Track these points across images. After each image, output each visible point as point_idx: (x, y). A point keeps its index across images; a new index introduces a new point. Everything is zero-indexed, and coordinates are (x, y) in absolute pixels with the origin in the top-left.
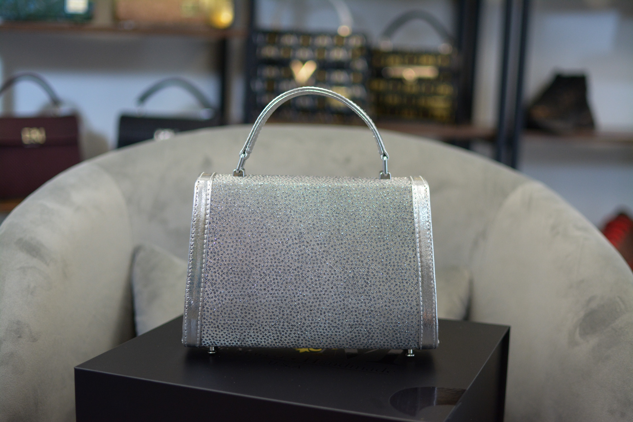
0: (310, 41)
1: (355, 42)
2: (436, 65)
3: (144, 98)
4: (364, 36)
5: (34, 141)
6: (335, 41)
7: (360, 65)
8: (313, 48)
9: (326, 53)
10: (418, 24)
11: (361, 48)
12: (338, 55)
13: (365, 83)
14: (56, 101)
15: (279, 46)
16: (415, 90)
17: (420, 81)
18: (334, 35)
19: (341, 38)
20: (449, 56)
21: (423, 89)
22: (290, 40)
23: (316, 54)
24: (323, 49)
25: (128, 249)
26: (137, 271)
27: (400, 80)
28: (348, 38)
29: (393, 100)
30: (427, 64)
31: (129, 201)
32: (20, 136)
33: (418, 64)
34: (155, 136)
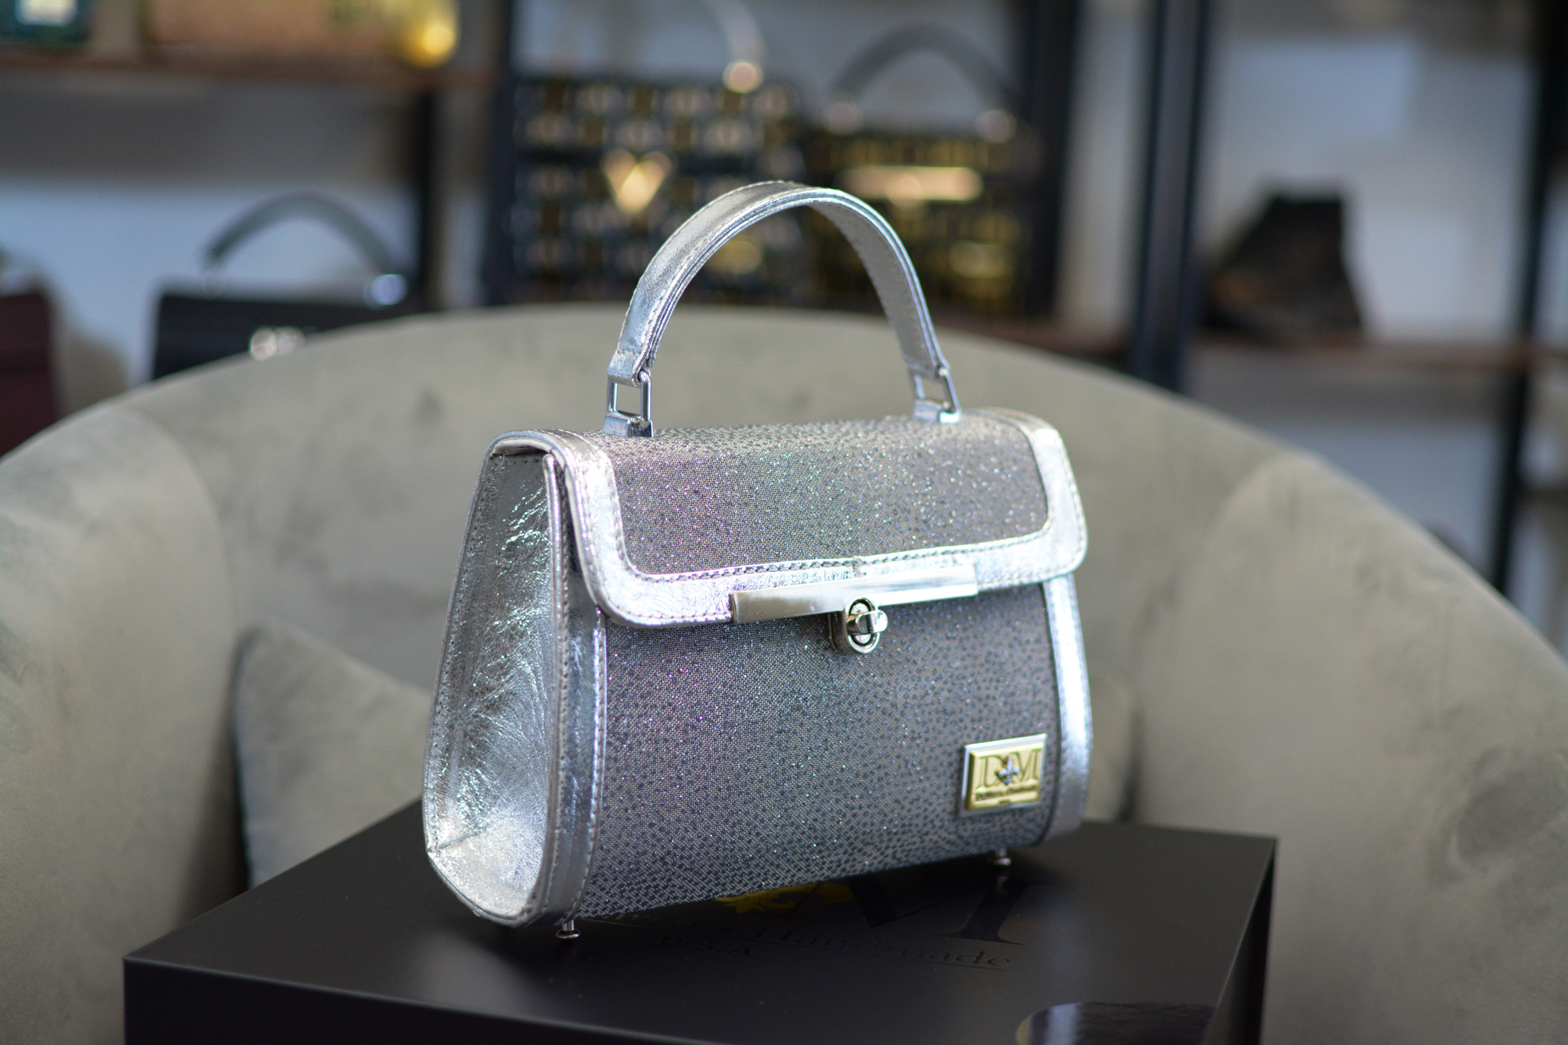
0: (655, 102)
1: (771, 106)
2: (974, 165)
3: (221, 248)
4: (793, 89)
6: (717, 103)
7: (784, 163)
8: (661, 118)
9: (694, 137)
10: (925, 63)
11: (787, 123)
12: (728, 137)
15: (573, 113)
16: (919, 230)
17: (935, 207)
18: (715, 86)
19: (733, 96)
20: (1008, 146)
21: (942, 227)
22: (600, 101)
23: (671, 137)
24: (684, 126)
25: (224, 637)
26: (249, 696)
28: (753, 94)
30: (951, 163)
31: (225, 508)
33: (929, 163)
34: (253, 348)
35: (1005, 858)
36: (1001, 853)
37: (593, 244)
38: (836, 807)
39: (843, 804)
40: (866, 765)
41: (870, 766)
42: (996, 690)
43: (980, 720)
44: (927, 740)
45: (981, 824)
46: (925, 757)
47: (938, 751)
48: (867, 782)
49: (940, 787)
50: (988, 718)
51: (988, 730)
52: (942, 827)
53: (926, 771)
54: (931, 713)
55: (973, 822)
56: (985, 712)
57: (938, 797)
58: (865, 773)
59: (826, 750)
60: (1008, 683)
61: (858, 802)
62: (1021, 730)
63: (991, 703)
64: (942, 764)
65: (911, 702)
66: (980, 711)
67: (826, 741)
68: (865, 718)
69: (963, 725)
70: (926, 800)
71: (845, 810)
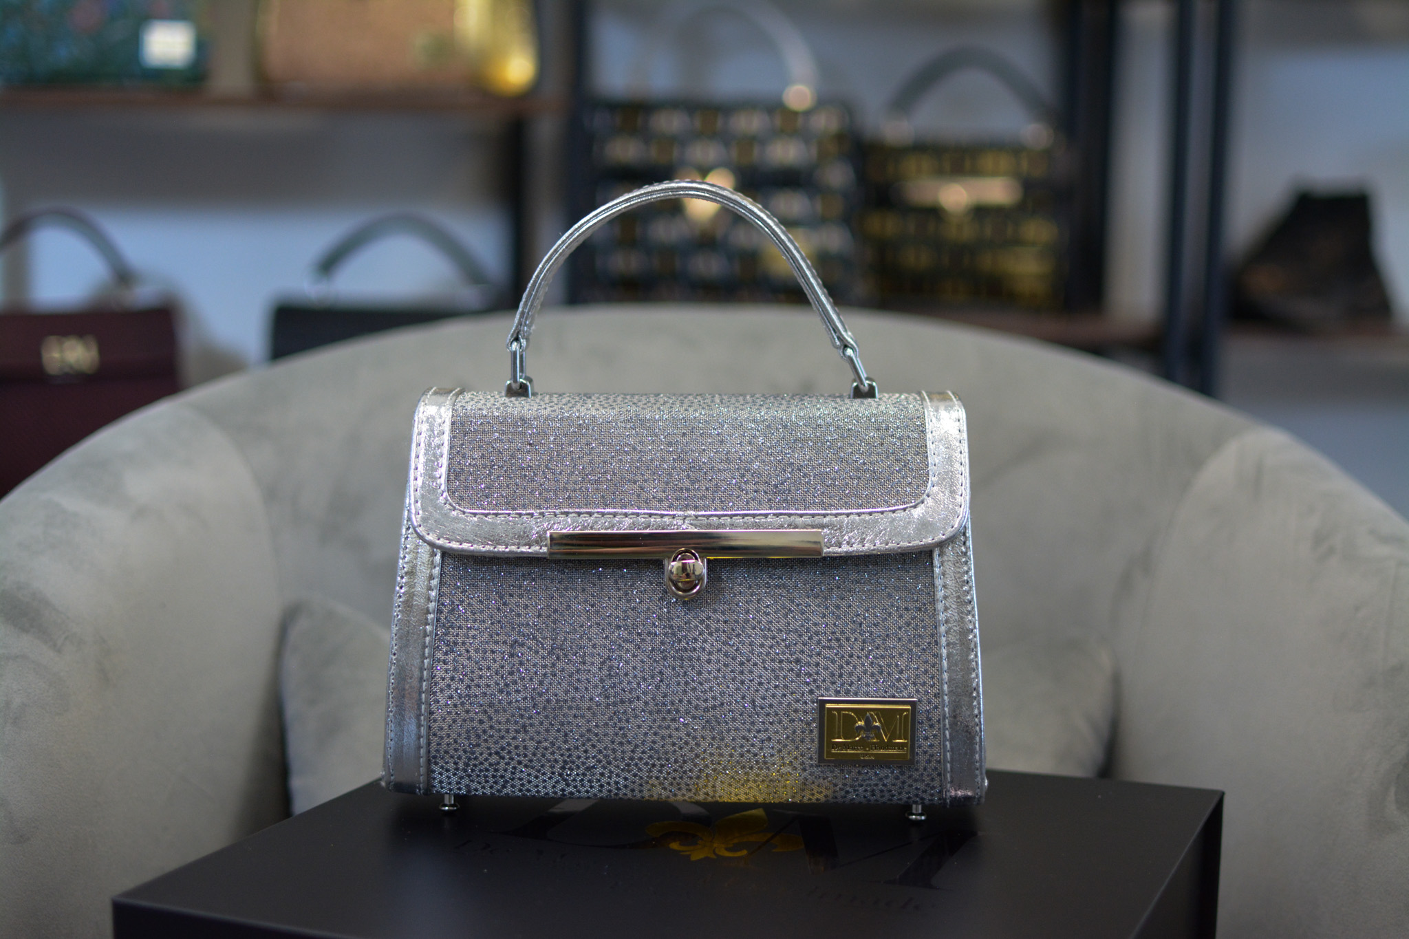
0: (720, 123)
1: (825, 123)
2: (1016, 174)
3: (329, 264)
4: (847, 108)
5: (71, 367)
6: (778, 122)
7: (838, 176)
8: (725, 138)
9: (756, 152)
10: (973, 81)
11: (840, 137)
12: (786, 153)
13: (851, 219)
14: (123, 276)
15: (646, 135)
16: (968, 233)
17: (980, 212)
18: (775, 107)
19: (790, 115)
20: (1047, 154)
21: (988, 231)
22: (670, 123)
23: (734, 154)
24: (750, 141)
25: (273, 612)
27: (935, 213)
28: (808, 113)
29: (916, 259)
30: (994, 174)
31: (270, 494)
32: (39, 356)
33: (976, 172)
35: (921, 815)
36: (917, 809)
37: (669, 252)
38: (675, 734)
39: (682, 733)
40: (706, 701)
41: (711, 703)
42: (862, 650)
43: (841, 676)
44: (776, 687)
45: (853, 775)
46: (775, 702)
47: (790, 698)
48: (708, 716)
49: (794, 732)
50: (850, 675)
51: (850, 686)
52: (804, 770)
53: (777, 714)
54: (781, 662)
55: (842, 771)
56: (848, 669)
57: (793, 741)
58: (705, 708)
59: (661, 681)
60: (878, 645)
61: (699, 733)
62: (892, 691)
63: (854, 661)
64: (796, 711)
65: (758, 649)
66: (841, 667)
67: (661, 673)
68: (704, 658)
69: (820, 678)
70: (779, 742)
71: (685, 738)
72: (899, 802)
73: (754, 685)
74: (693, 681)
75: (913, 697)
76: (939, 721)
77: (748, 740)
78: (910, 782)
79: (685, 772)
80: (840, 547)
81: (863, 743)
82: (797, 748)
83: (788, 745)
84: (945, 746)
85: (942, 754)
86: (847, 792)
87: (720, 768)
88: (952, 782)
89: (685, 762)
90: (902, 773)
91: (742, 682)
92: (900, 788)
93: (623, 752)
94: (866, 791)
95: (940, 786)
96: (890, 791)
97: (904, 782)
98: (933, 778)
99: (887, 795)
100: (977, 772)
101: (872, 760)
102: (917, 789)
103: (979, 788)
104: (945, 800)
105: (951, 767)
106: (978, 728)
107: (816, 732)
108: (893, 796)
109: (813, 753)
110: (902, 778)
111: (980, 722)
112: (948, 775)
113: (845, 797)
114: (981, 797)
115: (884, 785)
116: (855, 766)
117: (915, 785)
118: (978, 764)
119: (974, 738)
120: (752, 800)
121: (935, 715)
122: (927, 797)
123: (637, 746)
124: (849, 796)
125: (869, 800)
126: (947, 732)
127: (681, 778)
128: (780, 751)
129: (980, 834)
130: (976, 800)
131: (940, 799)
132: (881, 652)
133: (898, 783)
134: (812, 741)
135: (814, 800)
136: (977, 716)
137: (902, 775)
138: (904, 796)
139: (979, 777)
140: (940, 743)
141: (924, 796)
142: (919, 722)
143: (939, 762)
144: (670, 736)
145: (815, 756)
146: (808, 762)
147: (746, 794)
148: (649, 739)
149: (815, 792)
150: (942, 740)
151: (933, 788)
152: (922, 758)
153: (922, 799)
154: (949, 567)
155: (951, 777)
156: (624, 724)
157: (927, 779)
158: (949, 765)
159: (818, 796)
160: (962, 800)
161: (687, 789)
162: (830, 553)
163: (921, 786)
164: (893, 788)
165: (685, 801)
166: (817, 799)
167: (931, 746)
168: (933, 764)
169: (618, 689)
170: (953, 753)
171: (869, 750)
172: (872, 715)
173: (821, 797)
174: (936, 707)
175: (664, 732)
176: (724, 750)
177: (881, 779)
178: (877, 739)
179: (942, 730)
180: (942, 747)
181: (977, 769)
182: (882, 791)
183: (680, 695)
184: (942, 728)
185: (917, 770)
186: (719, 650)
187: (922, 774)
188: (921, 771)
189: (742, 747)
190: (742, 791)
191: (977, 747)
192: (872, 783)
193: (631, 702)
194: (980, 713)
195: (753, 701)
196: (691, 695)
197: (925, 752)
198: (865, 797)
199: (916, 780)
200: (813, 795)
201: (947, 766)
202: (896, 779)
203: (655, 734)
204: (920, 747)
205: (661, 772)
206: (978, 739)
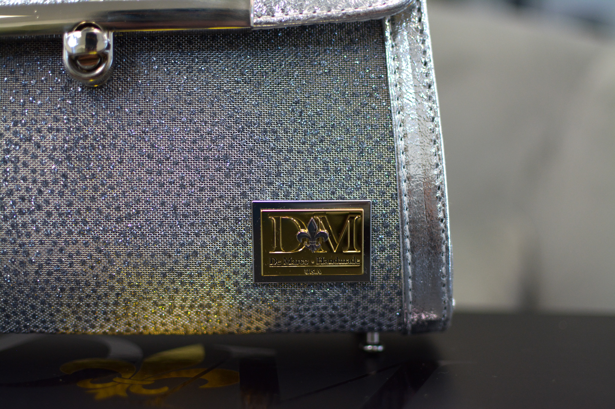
35: (378, 345)
36: (373, 338)
38: (83, 250)
39: (91, 249)
40: (118, 209)
41: (124, 212)
42: (304, 143)
43: (278, 175)
44: (202, 189)
45: (298, 296)
46: (200, 208)
47: (217, 204)
48: (120, 227)
49: (225, 244)
50: (290, 173)
51: (290, 186)
52: (239, 291)
53: (203, 224)
54: (206, 159)
55: (284, 292)
56: (286, 166)
57: (224, 256)
58: (118, 218)
59: (65, 186)
60: (322, 136)
61: (112, 249)
62: (340, 192)
63: (294, 156)
64: (225, 219)
65: (178, 145)
66: (279, 164)
67: (64, 176)
68: (114, 157)
69: (252, 177)
70: (207, 257)
71: (96, 255)
72: (352, 329)
73: (175, 189)
74: (103, 185)
75: (366, 198)
76: (397, 227)
77: (170, 256)
78: (365, 303)
79: (99, 298)
80: (273, 16)
81: (308, 255)
82: (229, 264)
83: (217, 261)
84: (405, 259)
85: (402, 267)
86: (292, 318)
87: (139, 291)
88: (414, 302)
89: (98, 284)
90: (356, 293)
91: (162, 185)
92: (353, 311)
93: (26, 274)
94: (313, 316)
95: (401, 308)
96: (341, 315)
97: (357, 304)
98: (392, 298)
99: (338, 321)
100: (444, 289)
101: (318, 276)
102: (373, 312)
103: (445, 308)
104: (406, 324)
105: (412, 283)
106: (443, 235)
107: (251, 243)
108: (345, 321)
109: (249, 270)
110: (356, 299)
111: (446, 227)
112: (410, 293)
113: (289, 324)
114: (447, 320)
115: (335, 308)
116: (299, 284)
117: (371, 307)
118: (444, 279)
119: (440, 246)
120: (181, 331)
121: (393, 221)
122: (385, 321)
123: (40, 266)
124: (295, 324)
125: (318, 328)
126: (407, 241)
127: (96, 304)
128: (209, 268)
129: (443, 363)
130: (442, 324)
131: (400, 324)
132: (324, 145)
133: (351, 305)
134: (247, 255)
135: (253, 329)
136: (442, 221)
137: (355, 295)
138: (358, 323)
139: (446, 295)
140: (399, 255)
141: (382, 320)
142: (374, 230)
143: (399, 278)
144: (78, 253)
145: (251, 274)
146: (243, 282)
147: (173, 323)
148: (55, 257)
149: (253, 319)
150: (401, 250)
151: (392, 310)
152: (377, 274)
153: (380, 324)
154: (405, 46)
155: (413, 295)
156: (25, 240)
157: (384, 299)
158: (410, 281)
159: (257, 324)
160: (426, 324)
161: (105, 319)
162: (261, 23)
163: (378, 308)
164: (344, 312)
165: (105, 333)
166: (258, 328)
167: (389, 258)
168: (392, 282)
169: (16, 196)
170: (415, 266)
171: (315, 264)
172: (317, 221)
173: (261, 325)
174: (394, 211)
175: (71, 249)
176: (142, 269)
177: (330, 301)
178: (325, 250)
179: (401, 238)
180: (402, 258)
181: (444, 286)
182: (332, 316)
183: (88, 203)
184: (401, 236)
185: (372, 288)
186: (132, 148)
187: (379, 294)
188: (377, 289)
189: (163, 264)
190: (168, 320)
191: (444, 258)
192: (321, 305)
193: (31, 212)
194: (445, 216)
195: (175, 208)
196: (101, 203)
197: (382, 266)
198: (313, 324)
199: (371, 301)
200: (252, 323)
201: (408, 282)
202: (348, 300)
203: (61, 250)
204: (375, 260)
205: (71, 297)
206: (444, 249)
